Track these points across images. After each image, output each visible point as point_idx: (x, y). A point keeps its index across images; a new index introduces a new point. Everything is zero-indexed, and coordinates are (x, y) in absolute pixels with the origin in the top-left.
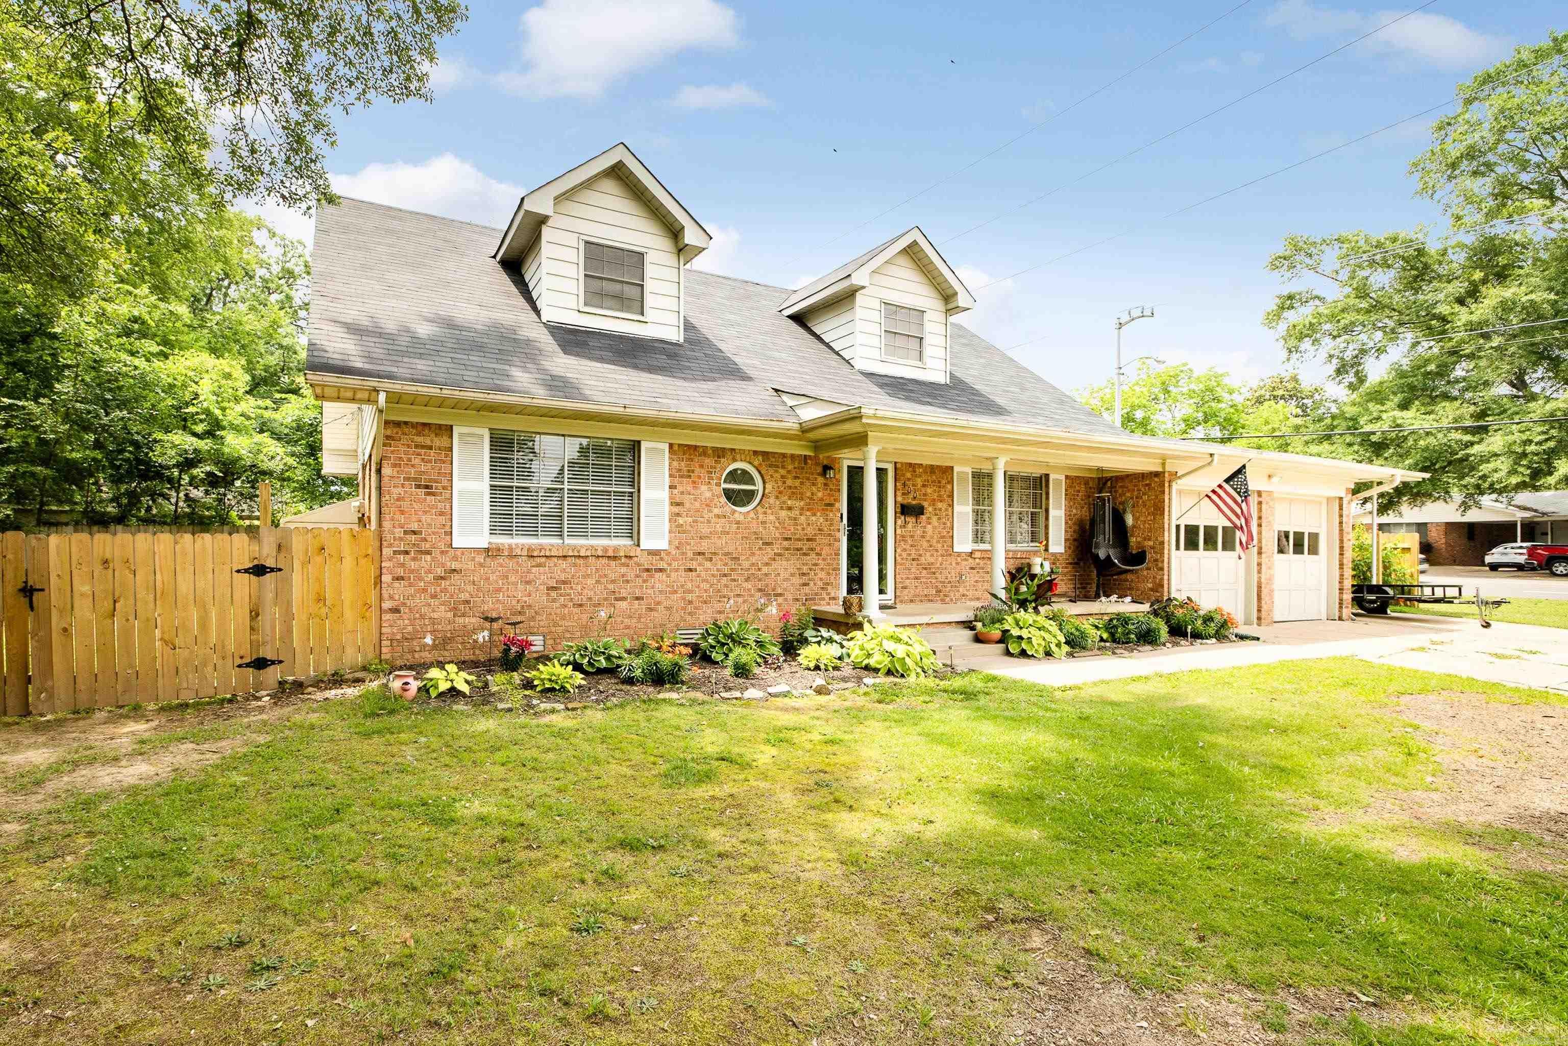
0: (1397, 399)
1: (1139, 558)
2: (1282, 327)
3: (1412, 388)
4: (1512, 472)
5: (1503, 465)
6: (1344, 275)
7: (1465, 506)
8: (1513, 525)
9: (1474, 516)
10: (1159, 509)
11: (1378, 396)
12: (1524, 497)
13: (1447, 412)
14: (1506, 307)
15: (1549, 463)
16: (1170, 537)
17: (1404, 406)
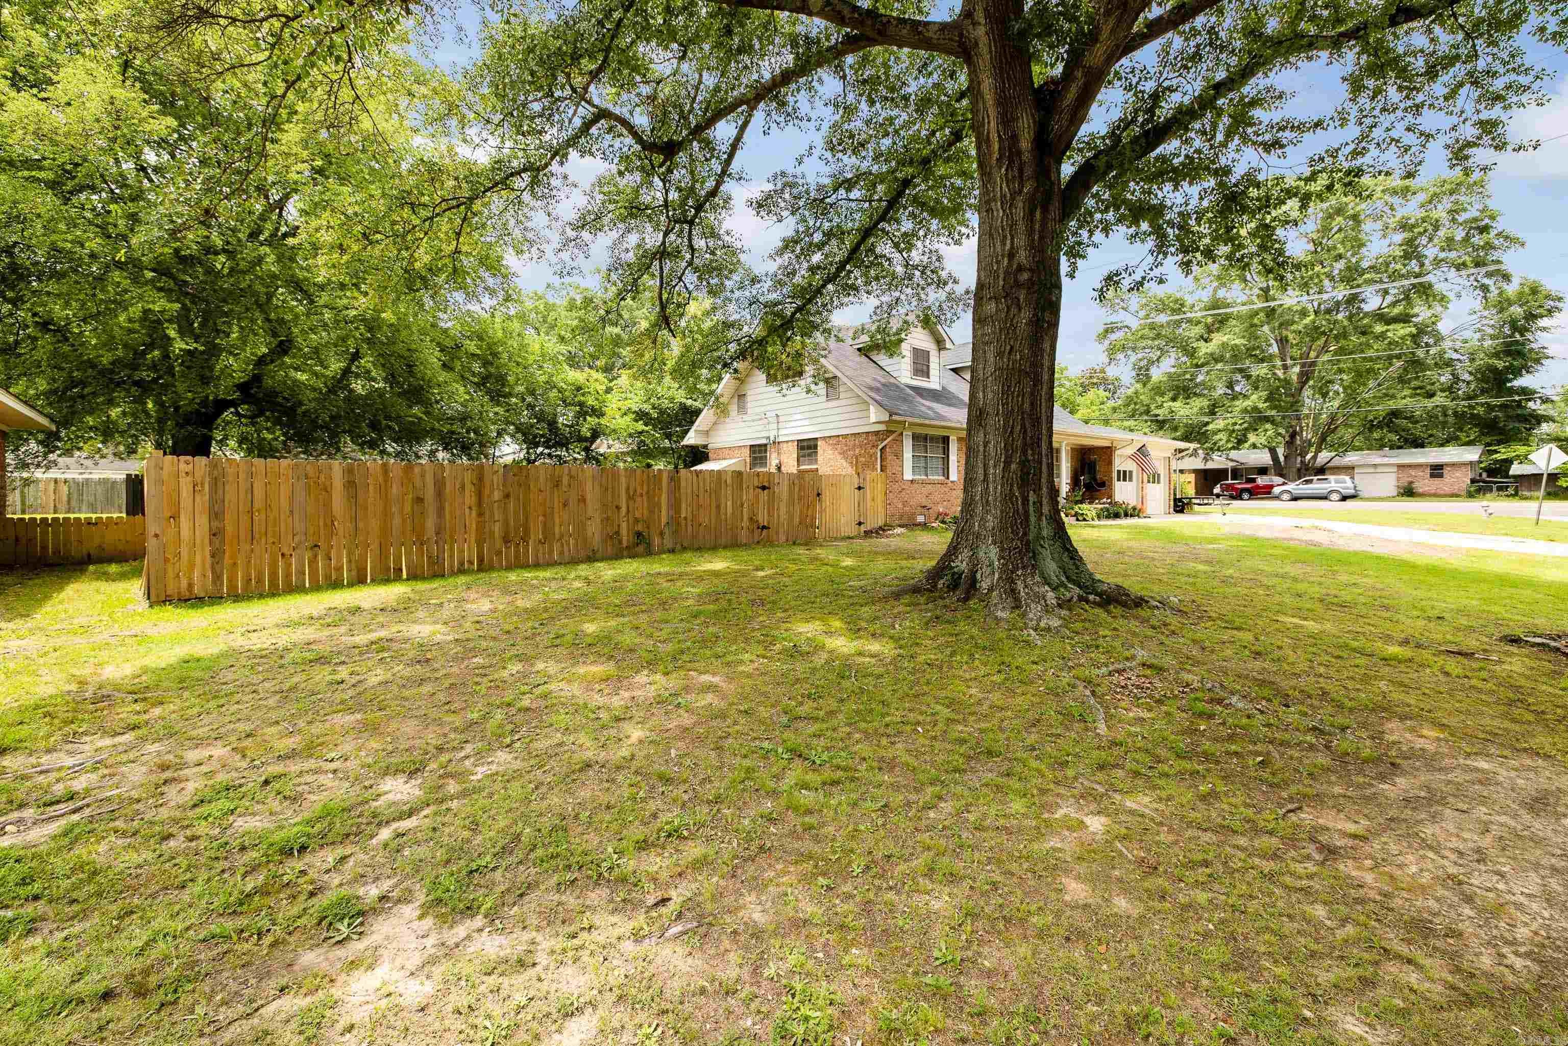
0: (1171, 394)
1: (1103, 484)
2: (1107, 342)
3: (1178, 387)
4: (1228, 441)
5: (1223, 436)
6: (1142, 314)
7: (1206, 460)
8: (1226, 470)
9: (1210, 465)
10: (1110, 463)
11: (1158, 391)
12: (1233, 454)
13: (1198, 403)
14: (1224, 345)
15: (1245, 435)
16: (1115, 475)
17: (1174, 399)
